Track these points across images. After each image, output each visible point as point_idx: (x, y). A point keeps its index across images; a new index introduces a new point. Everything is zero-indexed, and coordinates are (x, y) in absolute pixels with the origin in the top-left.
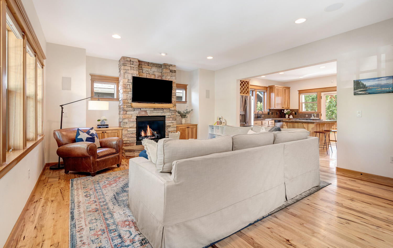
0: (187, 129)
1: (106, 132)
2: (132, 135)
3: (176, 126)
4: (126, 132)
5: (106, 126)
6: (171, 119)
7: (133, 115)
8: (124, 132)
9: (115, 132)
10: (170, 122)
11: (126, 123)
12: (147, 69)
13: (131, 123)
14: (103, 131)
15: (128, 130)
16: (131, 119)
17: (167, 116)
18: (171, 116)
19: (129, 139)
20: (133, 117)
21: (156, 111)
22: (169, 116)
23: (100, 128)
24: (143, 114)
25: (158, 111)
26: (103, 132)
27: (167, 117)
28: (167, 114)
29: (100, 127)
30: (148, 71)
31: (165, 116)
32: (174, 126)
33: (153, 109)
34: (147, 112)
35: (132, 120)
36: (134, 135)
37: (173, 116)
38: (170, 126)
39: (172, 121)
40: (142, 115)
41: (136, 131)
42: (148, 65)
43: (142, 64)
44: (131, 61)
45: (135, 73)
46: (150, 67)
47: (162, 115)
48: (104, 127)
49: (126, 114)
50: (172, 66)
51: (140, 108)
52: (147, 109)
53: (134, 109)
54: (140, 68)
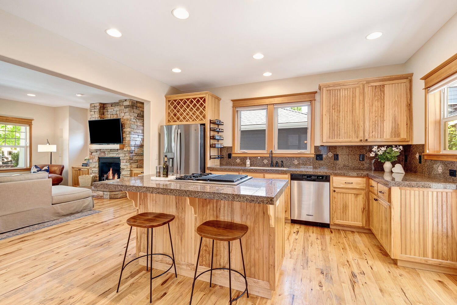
4: (91, 172)
6: (125, 161)
7: (95, 156)
10: (124, 164)
12: (111, 110)
13: (94, 163)
14: (81, 169)
15: (93, 169)
16: (94, 160)
18: (124, 158)
20: (95, 158)
24: (102, 155)
25: (113, 152)
26: (79, 170)
27: (121, 158)
28: (121, 156)
29: (83, 165)
30: (112, 112)
31: (119, 158)
32: (128, 169)
33: (109, 150)
34: (106, 153)
37: (126, 157)
38: (124, 169)
39: (126, 164)
41: (98, 171)
42: (112, 106)
43: (108, 106)
44: (94, 106)
45: (96, 117)
46: (113, 107)
47: (117, 156)
48: (85, 166)
49: (91, 155)
50: (126, 101)
51: (100, 150)
52: (105, 151)
53: (96, 151)
54: (106, 111)
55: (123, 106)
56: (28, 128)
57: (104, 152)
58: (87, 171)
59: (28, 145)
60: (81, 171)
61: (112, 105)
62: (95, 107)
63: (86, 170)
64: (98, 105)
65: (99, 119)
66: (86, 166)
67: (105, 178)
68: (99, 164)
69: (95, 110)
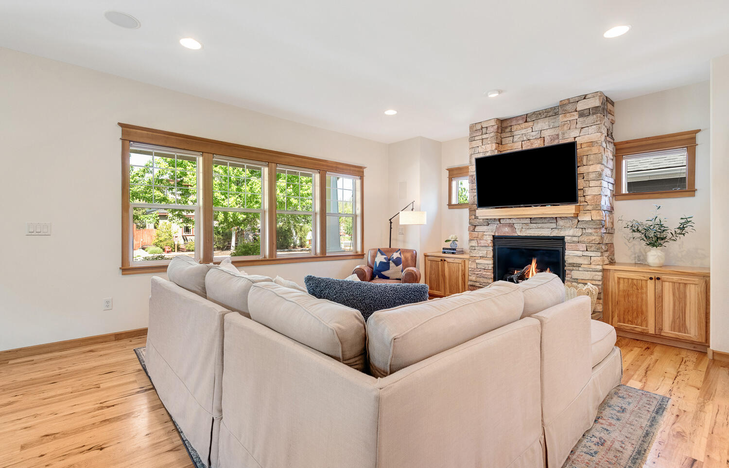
0: (651, 284)
1: (445, 260)
2: (484, 273)
3: (600, 267)
4: (474, 266)
5: (452, 251)
6: (582, 247)
7: (485, 233)
8: (471, 265)
9: (458, 262)
10: (579, 253)
11: (474, 248)
12: (523, 131)
13: (482, 248)
14: (443, 259)
15: (477, 261)
16: (482, 241)
17: (569, 238)
18: (582, 239)
19: (478, 279)
20: (485, 237)
21: (535, 225)
22: (575, 239)
23: (444, 253)
24: (506, 231)
25: (540, 225)
26: (441, 260)
27: (567, 239)
28: (568, 232)
29: (446, 251)
30: (525, 136)
31: (562, 239)
32: (593, 267)
33: (528, 221)
34: (516, 227)
35: (483, 243)
36: (487, 273)
37: (588, 237)
38: (579, 265)
39: (586, 253)
40: (504, 233)
41: (492, 266)
42: (526, 121)
43: (513, 124)
44: (482, 128)
45: (489, 149)
46: (531, 124)
47: (555, 233)
48: (449, 253)
49: (474, 230)
50: (585, 98)
51: (499, 220)
52: (514, 221)
53: (488, 222)
54: (509, 134)
55: (575, 113)
56: (358, 182)
57: (511, 226)
58: (463, 264)
59: (359, 212)
60: (446, 263)
61: (526, 118)
62: (484, 130)
63: (460, 261)
64: (493, 123)
65: (496, 153)
66: (453, 253)
67: (514, 277)
68: (494, 250)
69: (484, 136)
